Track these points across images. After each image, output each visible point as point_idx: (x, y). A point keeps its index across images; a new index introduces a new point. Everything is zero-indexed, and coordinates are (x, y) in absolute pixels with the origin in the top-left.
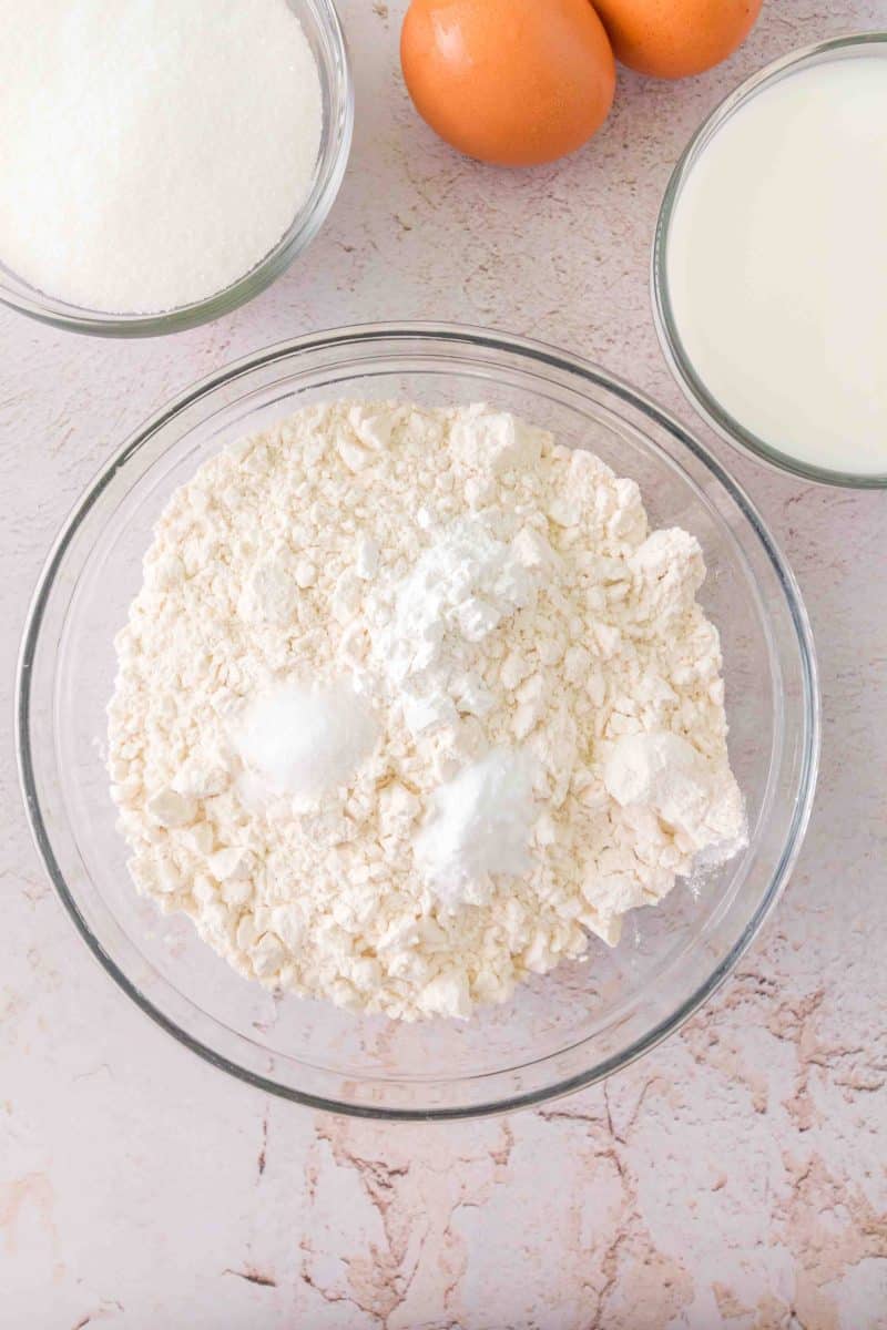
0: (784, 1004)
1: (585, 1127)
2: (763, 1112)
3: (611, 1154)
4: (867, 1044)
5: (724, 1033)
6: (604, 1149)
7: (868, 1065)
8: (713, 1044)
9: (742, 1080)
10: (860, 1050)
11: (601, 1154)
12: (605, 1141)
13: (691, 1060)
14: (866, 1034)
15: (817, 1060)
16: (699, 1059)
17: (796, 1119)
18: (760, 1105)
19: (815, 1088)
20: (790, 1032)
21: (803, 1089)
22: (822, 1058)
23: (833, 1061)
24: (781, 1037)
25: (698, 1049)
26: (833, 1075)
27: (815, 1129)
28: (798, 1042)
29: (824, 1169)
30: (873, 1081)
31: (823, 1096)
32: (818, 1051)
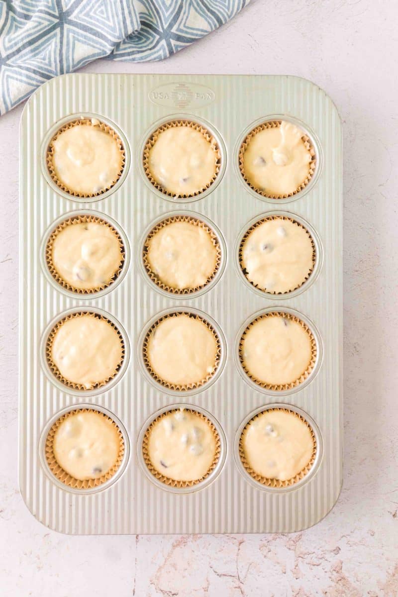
0: (290, 538)
1: (231, 579)
2: (285, 573)
3: (239, 587)
4: (316, 551)
5: (272, 548)
6: (237, 586)
7: (316, 558)
8: (269, 551)
9: (278, 563)
10: (314, 553)
11: (236, 587)
12: (237, 583)
13: (263, 557)
14: (315, 547)
15: (301, 556)
16: (265, 556)
17: (295, 575)
18: (284, 571)
19: (300, 565)
20: (292, 547)
21: (297, 566)
22: (302, 556)
23: (306, 556)
24: (290, 549)
25: (265, 554)
26: (306, 561)
27: (301, 579)
28: (295, 550)
29: (304, 591)
30: (318, 563)
31: (303, 568)
32: (301, 553)
